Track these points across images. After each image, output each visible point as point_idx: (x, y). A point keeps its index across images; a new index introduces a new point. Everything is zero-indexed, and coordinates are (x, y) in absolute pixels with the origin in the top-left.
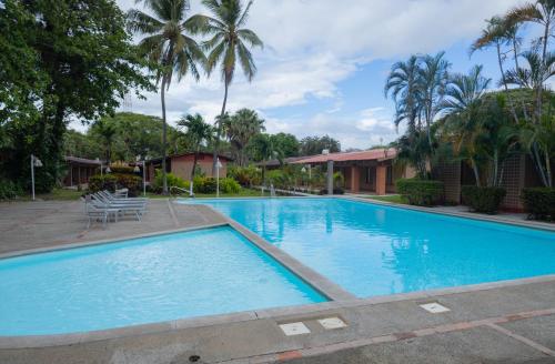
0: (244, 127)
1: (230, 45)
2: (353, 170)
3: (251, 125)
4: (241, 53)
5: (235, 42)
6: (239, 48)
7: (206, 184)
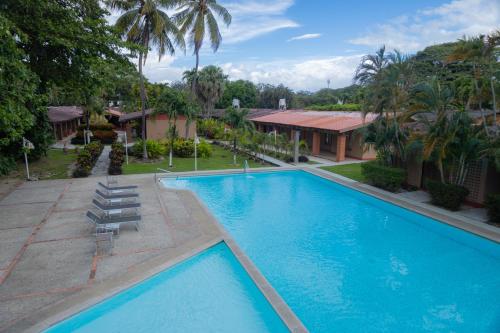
0: (211, 83)
1: (200, 15)
2: (315, 136)
3: (217, 82)
4: (209, 22)
5: (205, 12)
6: (208, 17)
7: (181, 149)
